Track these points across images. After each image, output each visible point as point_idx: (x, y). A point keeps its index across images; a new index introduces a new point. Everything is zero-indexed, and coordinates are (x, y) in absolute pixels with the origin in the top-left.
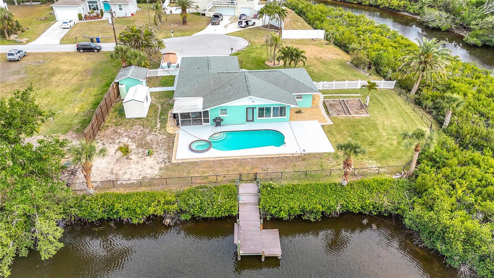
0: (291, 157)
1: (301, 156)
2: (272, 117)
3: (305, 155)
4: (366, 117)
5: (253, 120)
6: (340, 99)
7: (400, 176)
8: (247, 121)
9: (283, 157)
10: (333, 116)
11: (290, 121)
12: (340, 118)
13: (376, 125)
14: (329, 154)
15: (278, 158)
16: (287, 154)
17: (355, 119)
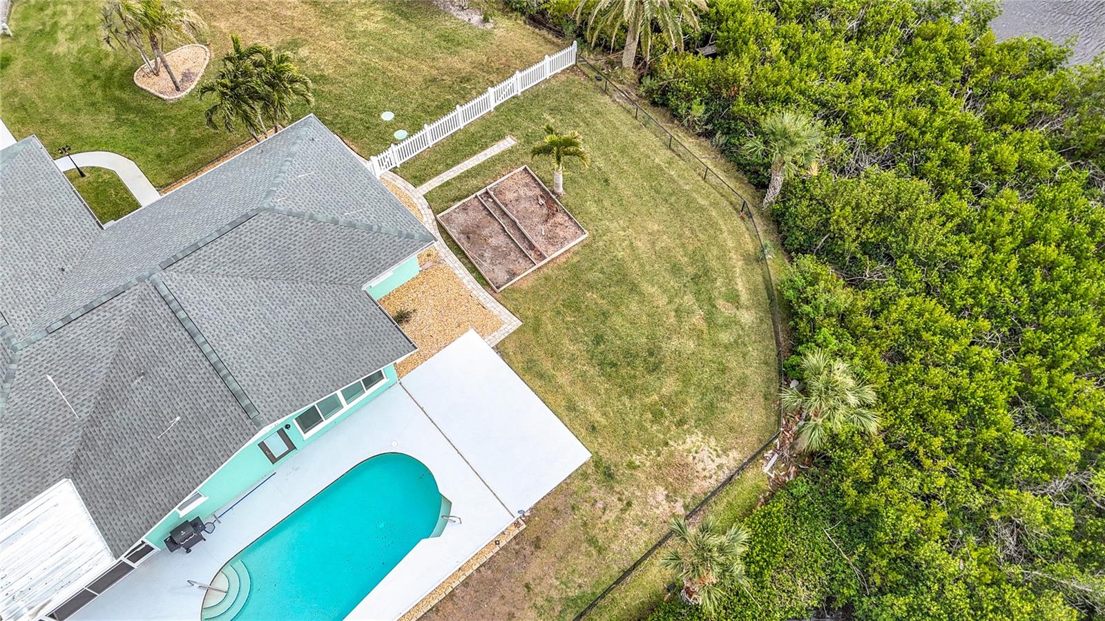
0: (497, 553)
1: (521, 533)
2: (346, 407)
3: (528, 521)
4: (585, 245)
5: (292, 447)
6: (478, 194)
7: (776, 455)
8: (274, 460)
9: (478, 570)
10: (501, 289)
11: (400, 376)
12: (524, 286)
13: (619, 266)
14: (582, 473)
15: (465, 584)
16: (481, 552)
17: (559, 268)
